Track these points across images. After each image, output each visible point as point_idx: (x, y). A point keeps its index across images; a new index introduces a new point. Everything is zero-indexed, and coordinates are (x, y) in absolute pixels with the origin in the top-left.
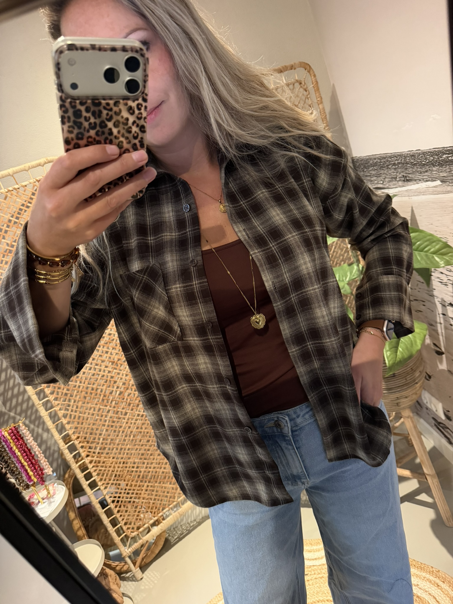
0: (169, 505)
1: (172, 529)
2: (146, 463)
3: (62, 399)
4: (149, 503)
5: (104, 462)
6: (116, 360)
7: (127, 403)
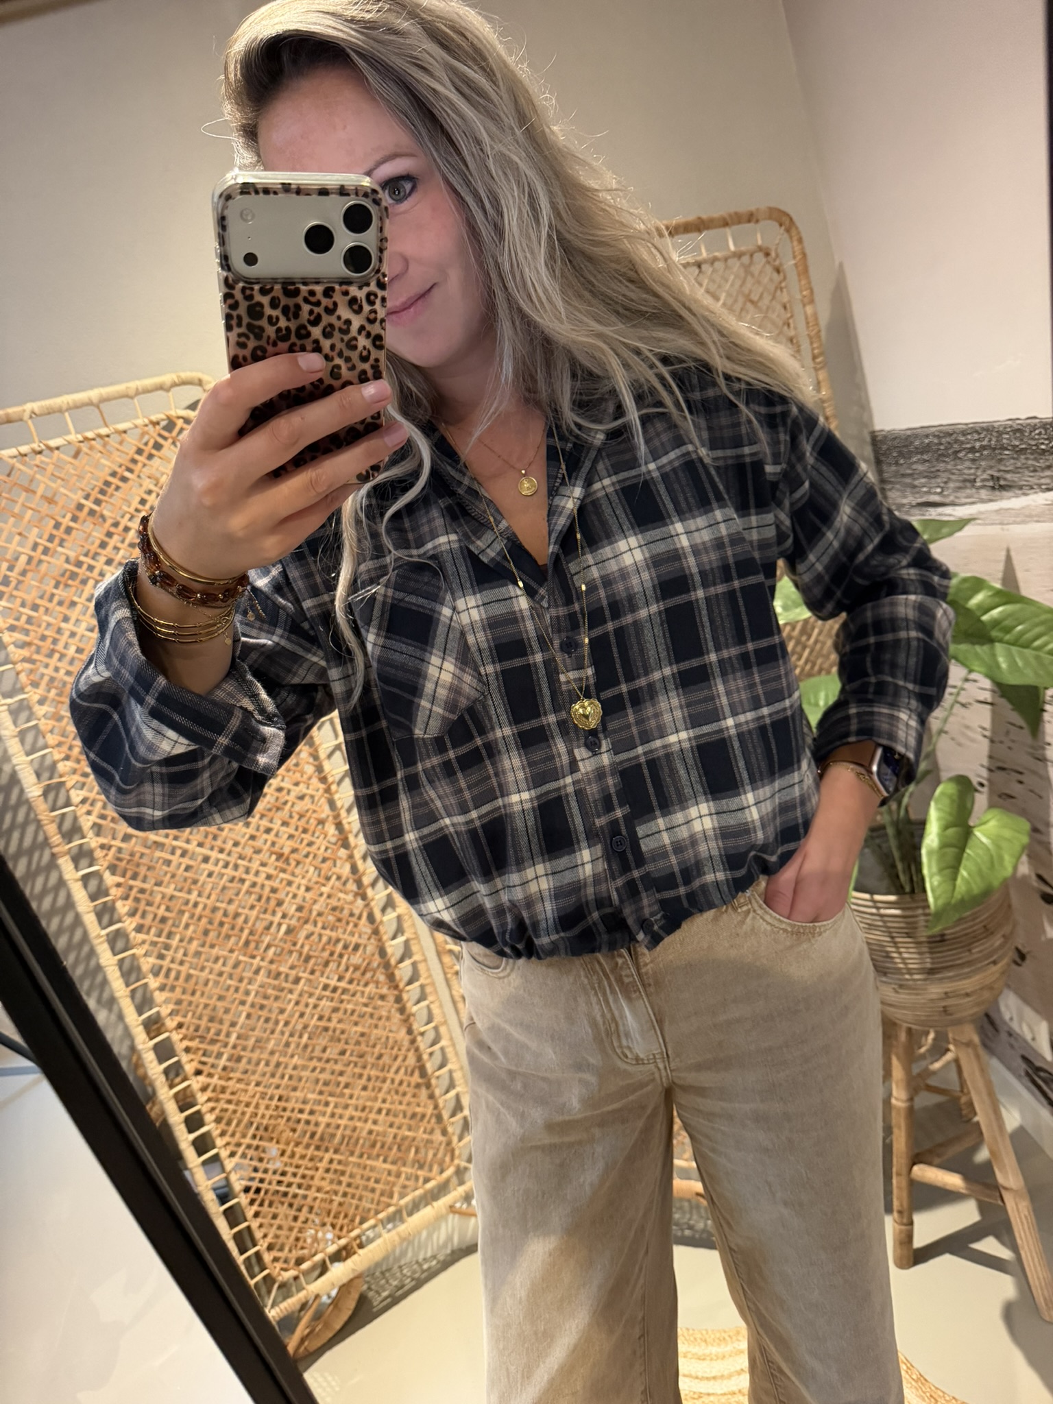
0: (377, 1212)
1: (377, 1274)
2: (332, 1105)
3: (153, 931)
4: (332, 1201)
5: (233, 1093)
6: (286, 851)
7: (301, 954)
